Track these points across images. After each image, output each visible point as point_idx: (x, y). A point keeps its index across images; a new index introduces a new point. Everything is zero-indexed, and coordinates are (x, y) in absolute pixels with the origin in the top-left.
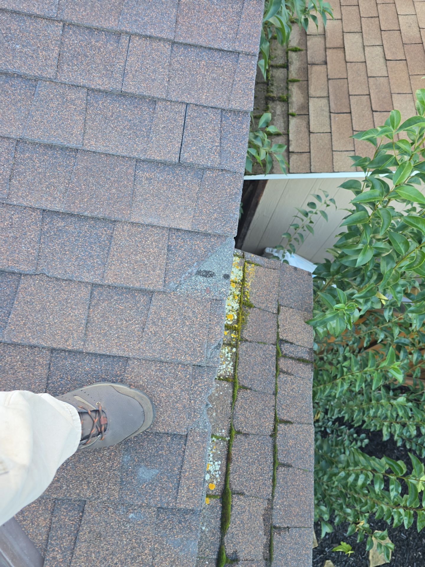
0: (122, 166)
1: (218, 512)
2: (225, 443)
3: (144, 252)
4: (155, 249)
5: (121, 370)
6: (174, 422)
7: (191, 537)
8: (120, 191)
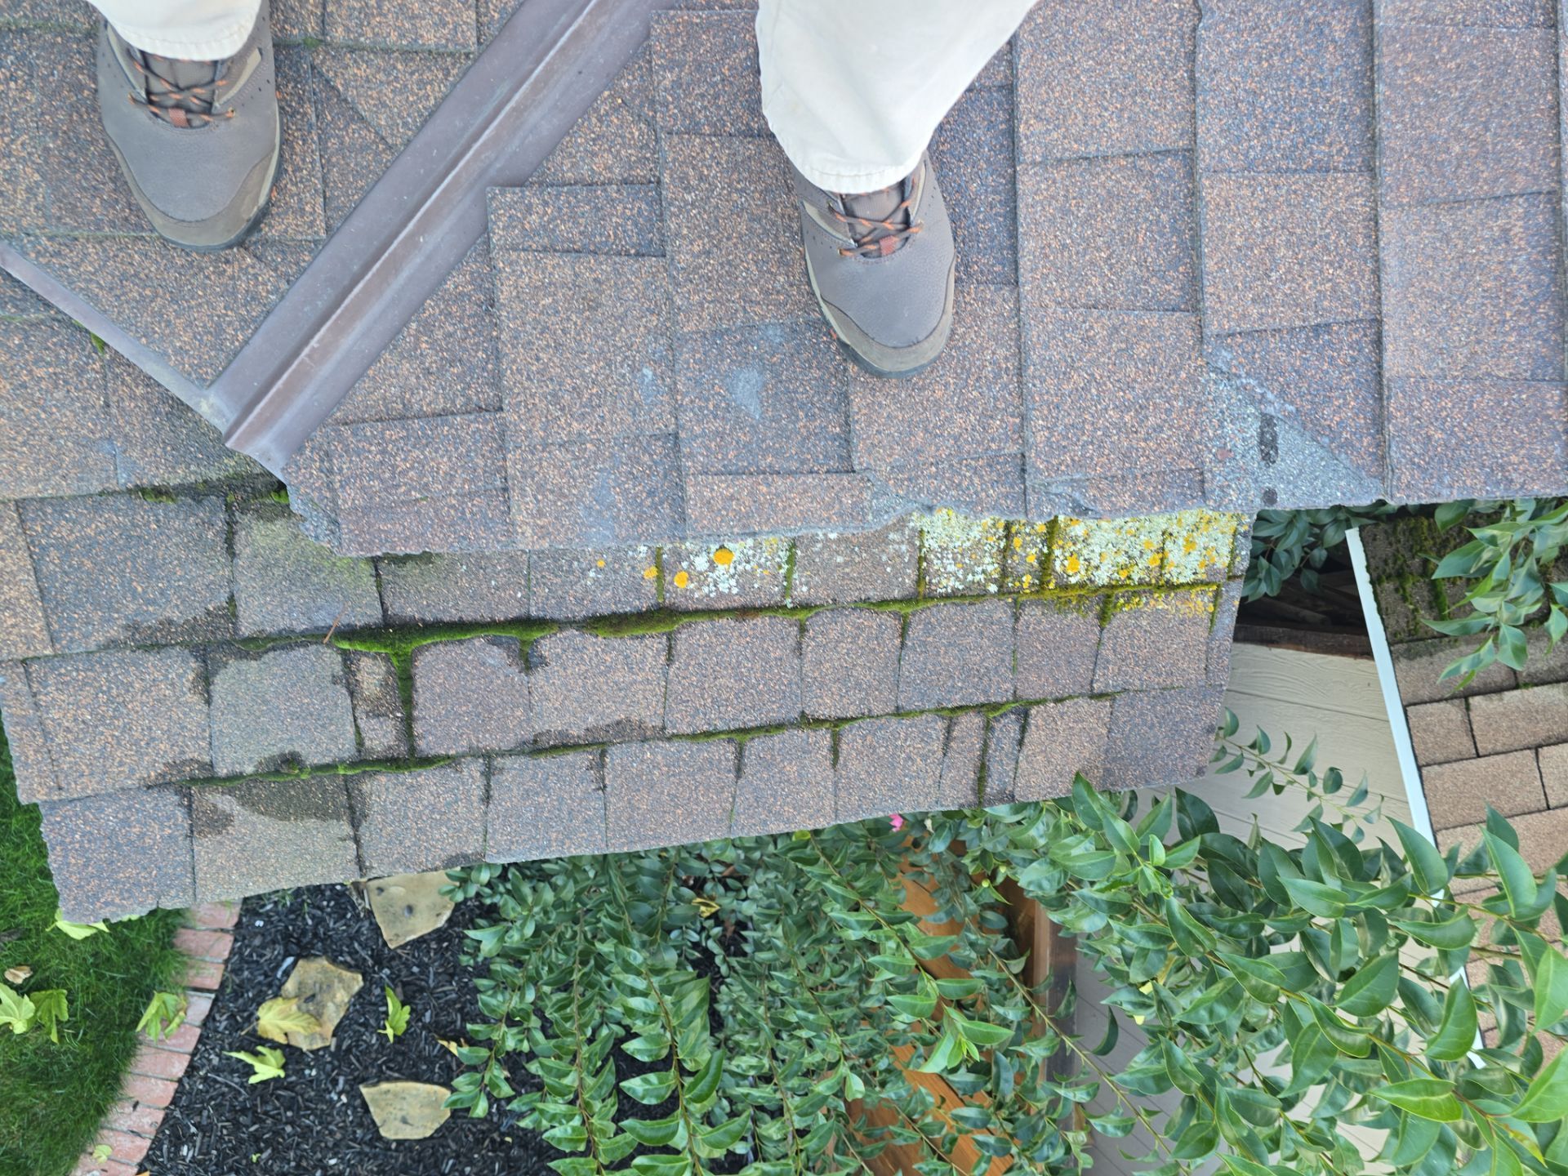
0: (1528, 155)
1: (628, 603)
2: (778, 598)
3: (1301, 265)
4: (1313, 293)
5: (982, 272)
6: (878, 432)
7: (621, 526)
8: (1459, 166)
